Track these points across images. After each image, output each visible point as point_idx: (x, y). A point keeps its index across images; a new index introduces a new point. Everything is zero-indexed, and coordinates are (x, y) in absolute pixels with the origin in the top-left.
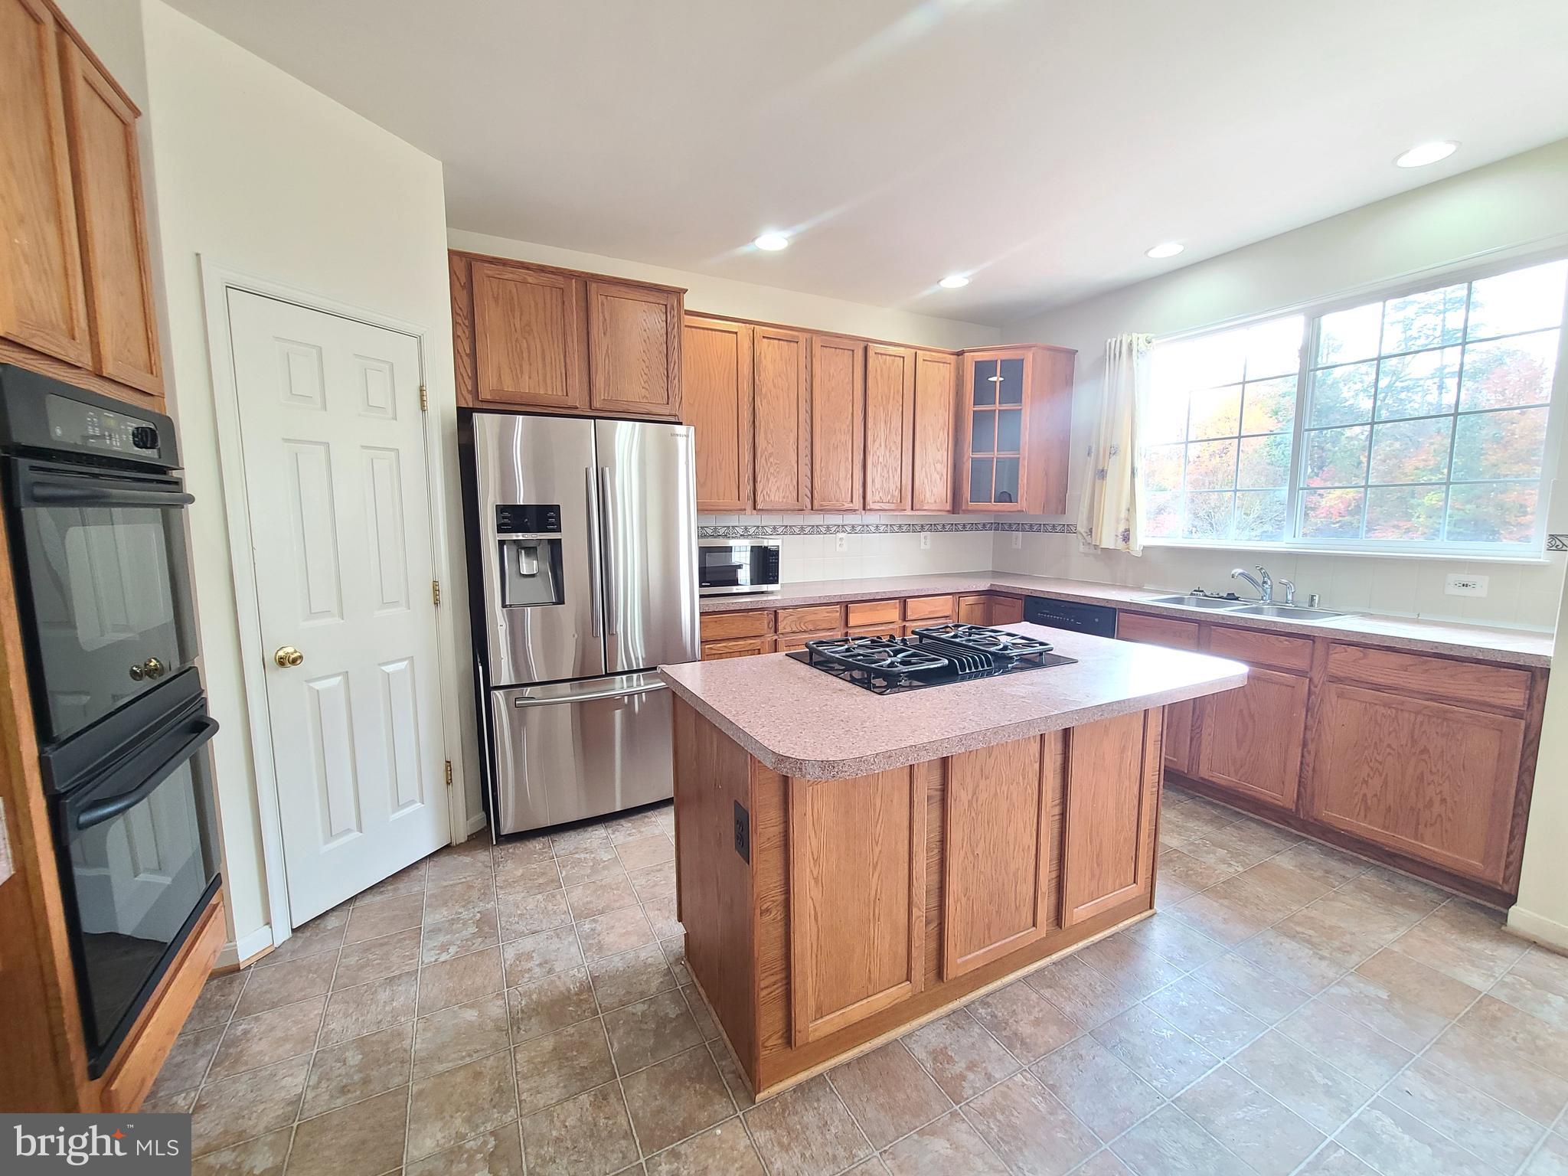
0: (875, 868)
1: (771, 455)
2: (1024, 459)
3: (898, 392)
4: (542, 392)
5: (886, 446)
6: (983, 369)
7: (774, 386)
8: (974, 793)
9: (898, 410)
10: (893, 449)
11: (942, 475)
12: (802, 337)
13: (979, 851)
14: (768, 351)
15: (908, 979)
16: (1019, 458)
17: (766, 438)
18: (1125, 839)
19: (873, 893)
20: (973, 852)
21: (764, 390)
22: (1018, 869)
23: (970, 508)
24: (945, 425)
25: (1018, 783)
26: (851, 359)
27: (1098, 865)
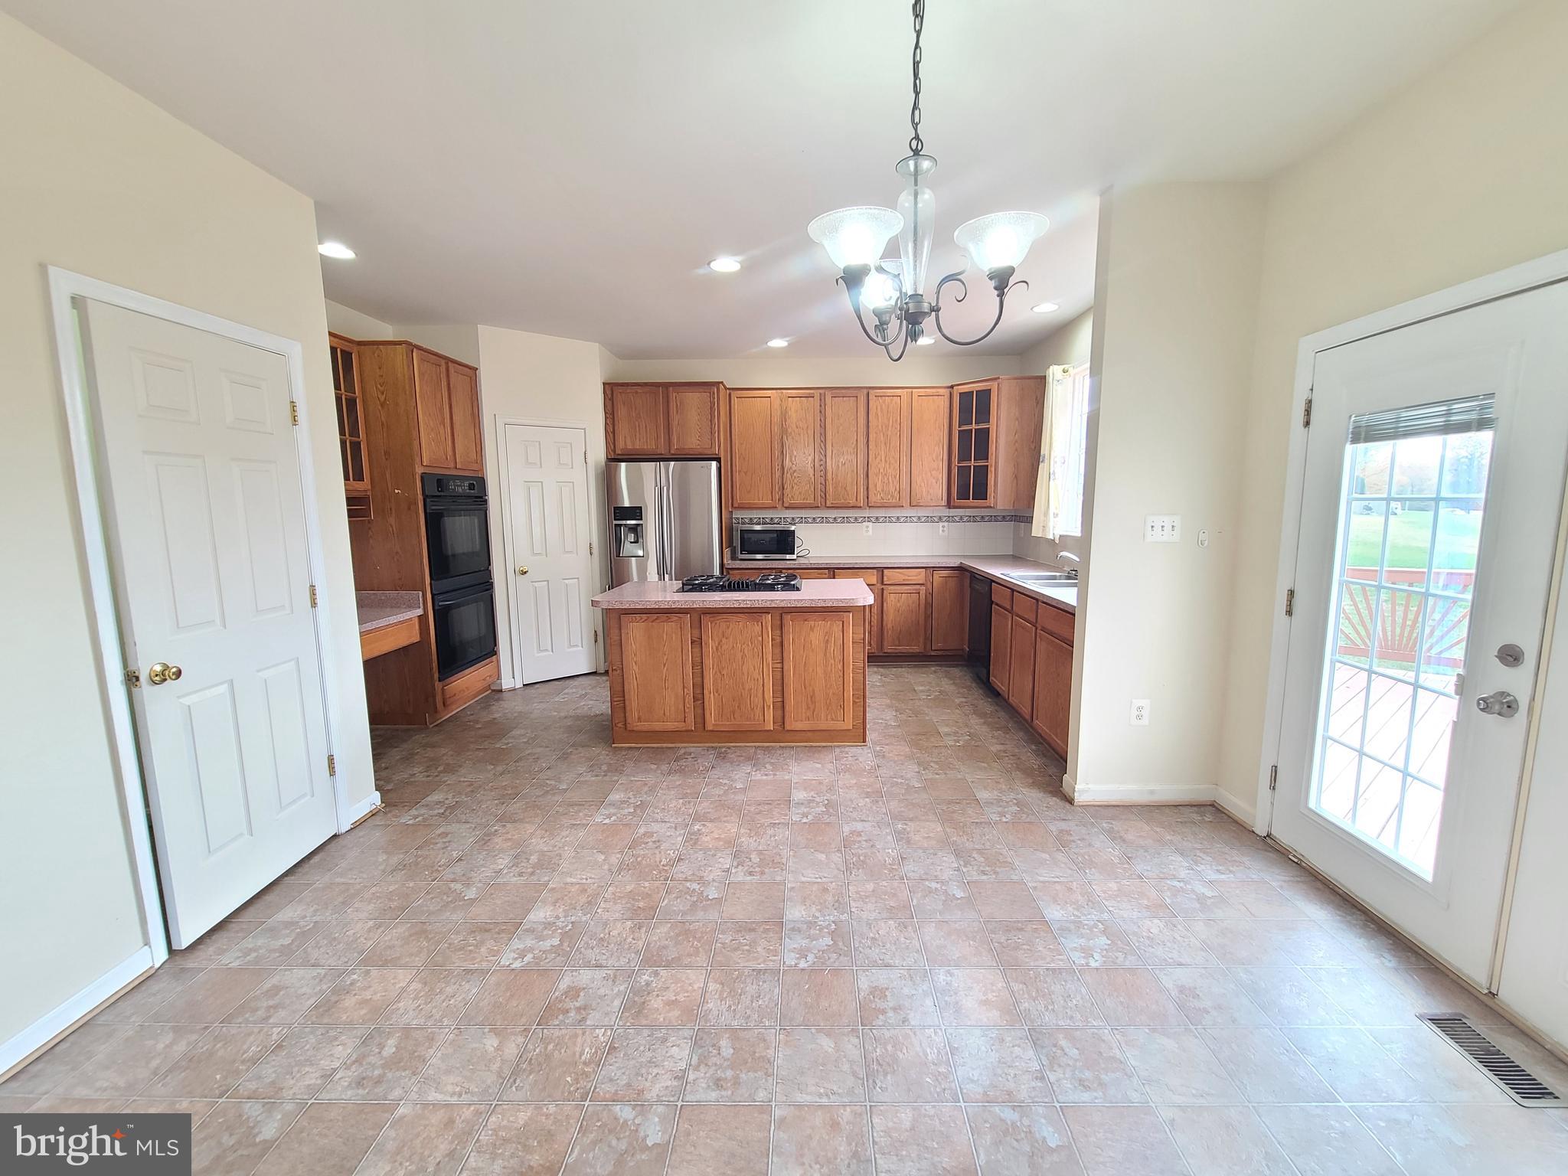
0: (664, 665)
1: (795, 471)
2: (991, 466)
3: (896, 420)
4: (645, 447)
5: (886, 461)
6: (966, 397)
7: (797, 427)
8: (719, 644)
9: (896, 434)
10: (892, 462)
11: (938, 479)
12: (817, 393)
13: (724, 672)
14: (794, 405)
15: (685, 721)
16: (987, 466)
17: (791, 460)
18: (834, 694)
19: (664, 677)
20: (720, 673)
21: (789, 430)
22: (751, 689)
23: (956, 504)
24: (940, 441)
25: (748, 645)
26: (855, 403)
27: (812, 703)
